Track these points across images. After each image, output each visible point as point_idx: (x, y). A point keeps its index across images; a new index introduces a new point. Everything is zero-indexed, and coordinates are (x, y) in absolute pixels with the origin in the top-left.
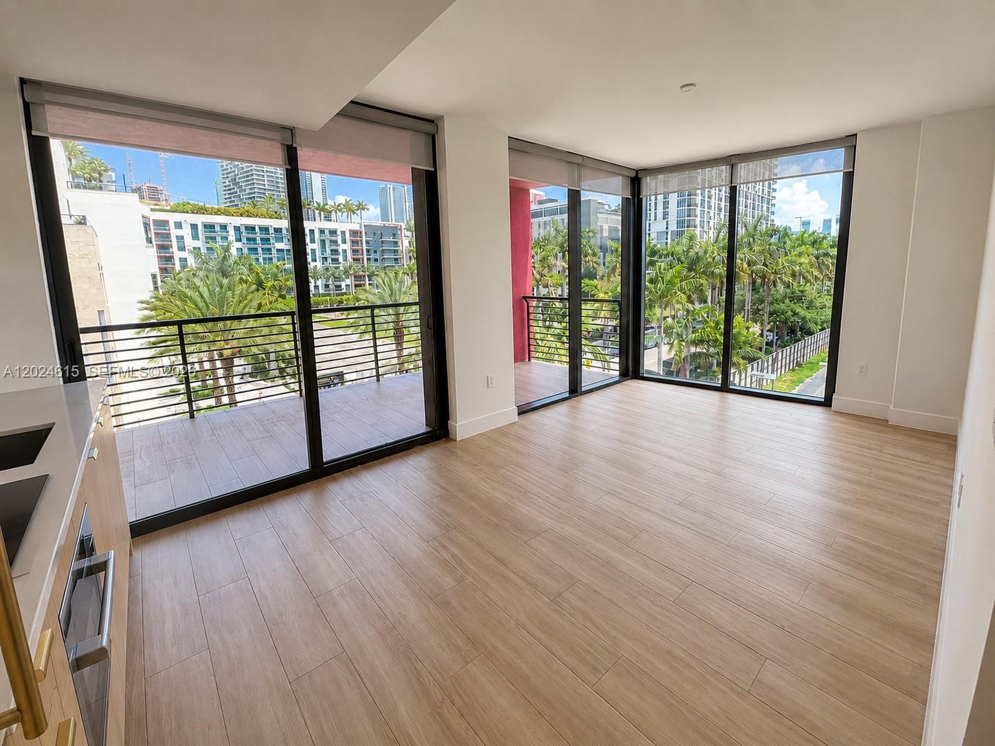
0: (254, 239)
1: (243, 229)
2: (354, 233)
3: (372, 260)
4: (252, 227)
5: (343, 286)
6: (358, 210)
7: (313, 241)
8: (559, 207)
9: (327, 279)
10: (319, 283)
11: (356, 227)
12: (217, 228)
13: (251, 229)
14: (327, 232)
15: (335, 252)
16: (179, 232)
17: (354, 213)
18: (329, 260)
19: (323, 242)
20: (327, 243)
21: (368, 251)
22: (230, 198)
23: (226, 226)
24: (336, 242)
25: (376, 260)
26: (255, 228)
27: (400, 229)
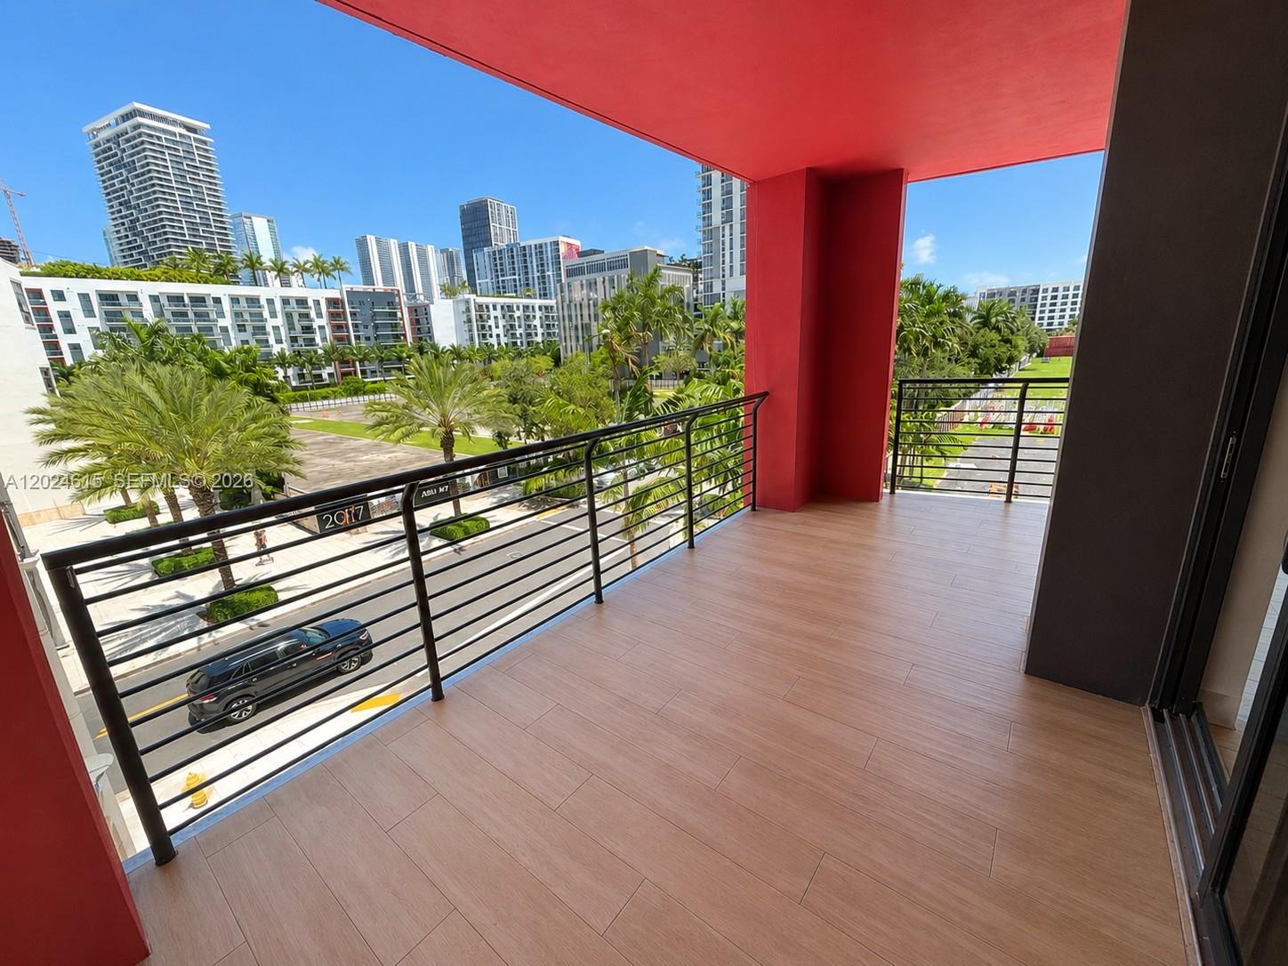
0: (185, 314)
1: (164, 301)
2: (333, 303)
3: (363, 340)
4: (177, 297)
5: (325, 376)
6: (334, 270)
7: (273, 314)
8: (606, 261)
9: (302, 367)
10: (290, 372)
11: (335, 294)
12: (123, 300)
13: (177, 299)
14: (293, 303)
15: (308, 329)
16: (62, 306)
17: (328, 274)
18: (301, 341)
19: (289, 316)
20: (296, 317)
21: (356, 326)
22: (132, 255)
23: (136, 296)
24: (307, 316)
25: (368, 339)
26: (183, 297)
27: (398, 295)
